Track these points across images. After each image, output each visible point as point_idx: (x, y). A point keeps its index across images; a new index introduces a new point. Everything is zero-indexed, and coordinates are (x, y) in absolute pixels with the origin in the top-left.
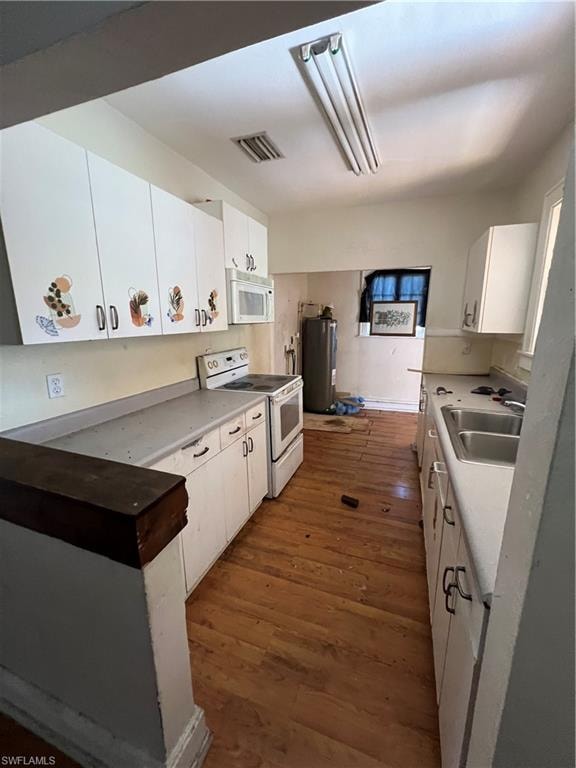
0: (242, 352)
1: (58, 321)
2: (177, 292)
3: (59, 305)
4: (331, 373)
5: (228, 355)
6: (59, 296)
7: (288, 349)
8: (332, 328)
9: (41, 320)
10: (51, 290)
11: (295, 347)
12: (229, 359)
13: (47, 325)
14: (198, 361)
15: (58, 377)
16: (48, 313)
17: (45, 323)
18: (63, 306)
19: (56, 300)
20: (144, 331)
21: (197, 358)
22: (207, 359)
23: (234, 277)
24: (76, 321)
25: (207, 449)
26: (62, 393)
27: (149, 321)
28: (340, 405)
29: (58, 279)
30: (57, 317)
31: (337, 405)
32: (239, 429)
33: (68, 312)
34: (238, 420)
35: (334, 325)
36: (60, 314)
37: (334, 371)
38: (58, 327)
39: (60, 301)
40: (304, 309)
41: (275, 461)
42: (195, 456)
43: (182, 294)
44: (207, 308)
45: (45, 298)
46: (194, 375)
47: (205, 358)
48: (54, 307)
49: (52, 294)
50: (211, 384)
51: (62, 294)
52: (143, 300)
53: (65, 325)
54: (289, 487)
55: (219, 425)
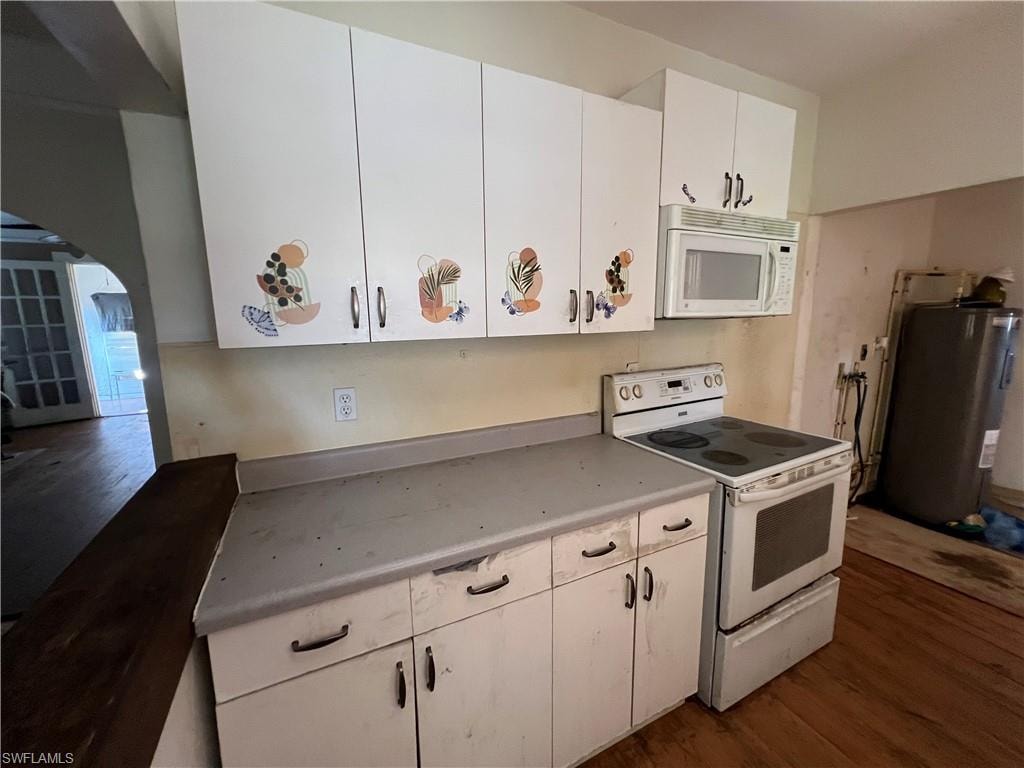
0: (712, 371)
1: (278, 314)
2: (529, 260)
3: (282, 290)
4: (980, 437)
5: (674, 377)
6: (285, 274)
7: (847, 370)
8: (1000, 329)
9: (250, 312)
10: (270, 264)
11: (872, 368)
12: (674, 384)
13: (261, 320)
14: (605, 381)
15: (351, 392)
16: (262, 300)
17: (256, 316)
18: (290, 289)
19: (277, 281)
20: (447, 329)
21: (602, 378)
22: (618, 383)
23: (676, 222)
24: (312, 312)
25: (505, 581)
26: (353, 416)
27: (460, 312)
28: (1001, 522)
29: (283, 248)
30: (278, 308)
31: (989, 519)
32: (612, 546)
33: (298, 298)
34: (615, 527)
35: (1010, 321)
36: (283, 302)
37: (991, 437)
38: (278, 322)
39: (284, 282)
40: (912, 284)
41: (727, 632)
42: (470, 590)
43: (540, 261)
44: (601, 287)
45: (259, 277)
46: (594, 407)
47: (616, 379)
48: (273, 291)
49: (272, 272)
50: (622, 429)
51: (288, 270)
52: (450, 274)
53: (289, 319)
54: (766, 698)
55: (552, 534)
